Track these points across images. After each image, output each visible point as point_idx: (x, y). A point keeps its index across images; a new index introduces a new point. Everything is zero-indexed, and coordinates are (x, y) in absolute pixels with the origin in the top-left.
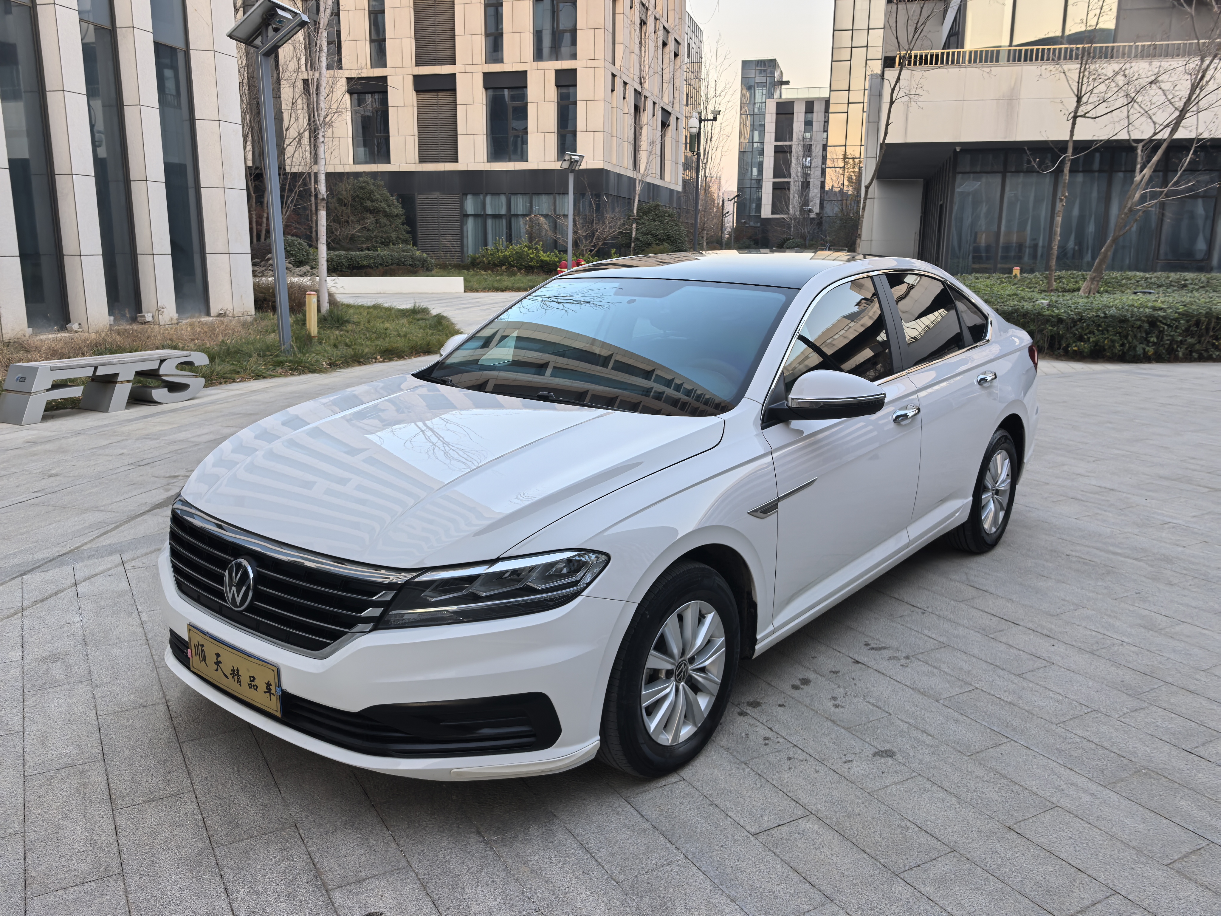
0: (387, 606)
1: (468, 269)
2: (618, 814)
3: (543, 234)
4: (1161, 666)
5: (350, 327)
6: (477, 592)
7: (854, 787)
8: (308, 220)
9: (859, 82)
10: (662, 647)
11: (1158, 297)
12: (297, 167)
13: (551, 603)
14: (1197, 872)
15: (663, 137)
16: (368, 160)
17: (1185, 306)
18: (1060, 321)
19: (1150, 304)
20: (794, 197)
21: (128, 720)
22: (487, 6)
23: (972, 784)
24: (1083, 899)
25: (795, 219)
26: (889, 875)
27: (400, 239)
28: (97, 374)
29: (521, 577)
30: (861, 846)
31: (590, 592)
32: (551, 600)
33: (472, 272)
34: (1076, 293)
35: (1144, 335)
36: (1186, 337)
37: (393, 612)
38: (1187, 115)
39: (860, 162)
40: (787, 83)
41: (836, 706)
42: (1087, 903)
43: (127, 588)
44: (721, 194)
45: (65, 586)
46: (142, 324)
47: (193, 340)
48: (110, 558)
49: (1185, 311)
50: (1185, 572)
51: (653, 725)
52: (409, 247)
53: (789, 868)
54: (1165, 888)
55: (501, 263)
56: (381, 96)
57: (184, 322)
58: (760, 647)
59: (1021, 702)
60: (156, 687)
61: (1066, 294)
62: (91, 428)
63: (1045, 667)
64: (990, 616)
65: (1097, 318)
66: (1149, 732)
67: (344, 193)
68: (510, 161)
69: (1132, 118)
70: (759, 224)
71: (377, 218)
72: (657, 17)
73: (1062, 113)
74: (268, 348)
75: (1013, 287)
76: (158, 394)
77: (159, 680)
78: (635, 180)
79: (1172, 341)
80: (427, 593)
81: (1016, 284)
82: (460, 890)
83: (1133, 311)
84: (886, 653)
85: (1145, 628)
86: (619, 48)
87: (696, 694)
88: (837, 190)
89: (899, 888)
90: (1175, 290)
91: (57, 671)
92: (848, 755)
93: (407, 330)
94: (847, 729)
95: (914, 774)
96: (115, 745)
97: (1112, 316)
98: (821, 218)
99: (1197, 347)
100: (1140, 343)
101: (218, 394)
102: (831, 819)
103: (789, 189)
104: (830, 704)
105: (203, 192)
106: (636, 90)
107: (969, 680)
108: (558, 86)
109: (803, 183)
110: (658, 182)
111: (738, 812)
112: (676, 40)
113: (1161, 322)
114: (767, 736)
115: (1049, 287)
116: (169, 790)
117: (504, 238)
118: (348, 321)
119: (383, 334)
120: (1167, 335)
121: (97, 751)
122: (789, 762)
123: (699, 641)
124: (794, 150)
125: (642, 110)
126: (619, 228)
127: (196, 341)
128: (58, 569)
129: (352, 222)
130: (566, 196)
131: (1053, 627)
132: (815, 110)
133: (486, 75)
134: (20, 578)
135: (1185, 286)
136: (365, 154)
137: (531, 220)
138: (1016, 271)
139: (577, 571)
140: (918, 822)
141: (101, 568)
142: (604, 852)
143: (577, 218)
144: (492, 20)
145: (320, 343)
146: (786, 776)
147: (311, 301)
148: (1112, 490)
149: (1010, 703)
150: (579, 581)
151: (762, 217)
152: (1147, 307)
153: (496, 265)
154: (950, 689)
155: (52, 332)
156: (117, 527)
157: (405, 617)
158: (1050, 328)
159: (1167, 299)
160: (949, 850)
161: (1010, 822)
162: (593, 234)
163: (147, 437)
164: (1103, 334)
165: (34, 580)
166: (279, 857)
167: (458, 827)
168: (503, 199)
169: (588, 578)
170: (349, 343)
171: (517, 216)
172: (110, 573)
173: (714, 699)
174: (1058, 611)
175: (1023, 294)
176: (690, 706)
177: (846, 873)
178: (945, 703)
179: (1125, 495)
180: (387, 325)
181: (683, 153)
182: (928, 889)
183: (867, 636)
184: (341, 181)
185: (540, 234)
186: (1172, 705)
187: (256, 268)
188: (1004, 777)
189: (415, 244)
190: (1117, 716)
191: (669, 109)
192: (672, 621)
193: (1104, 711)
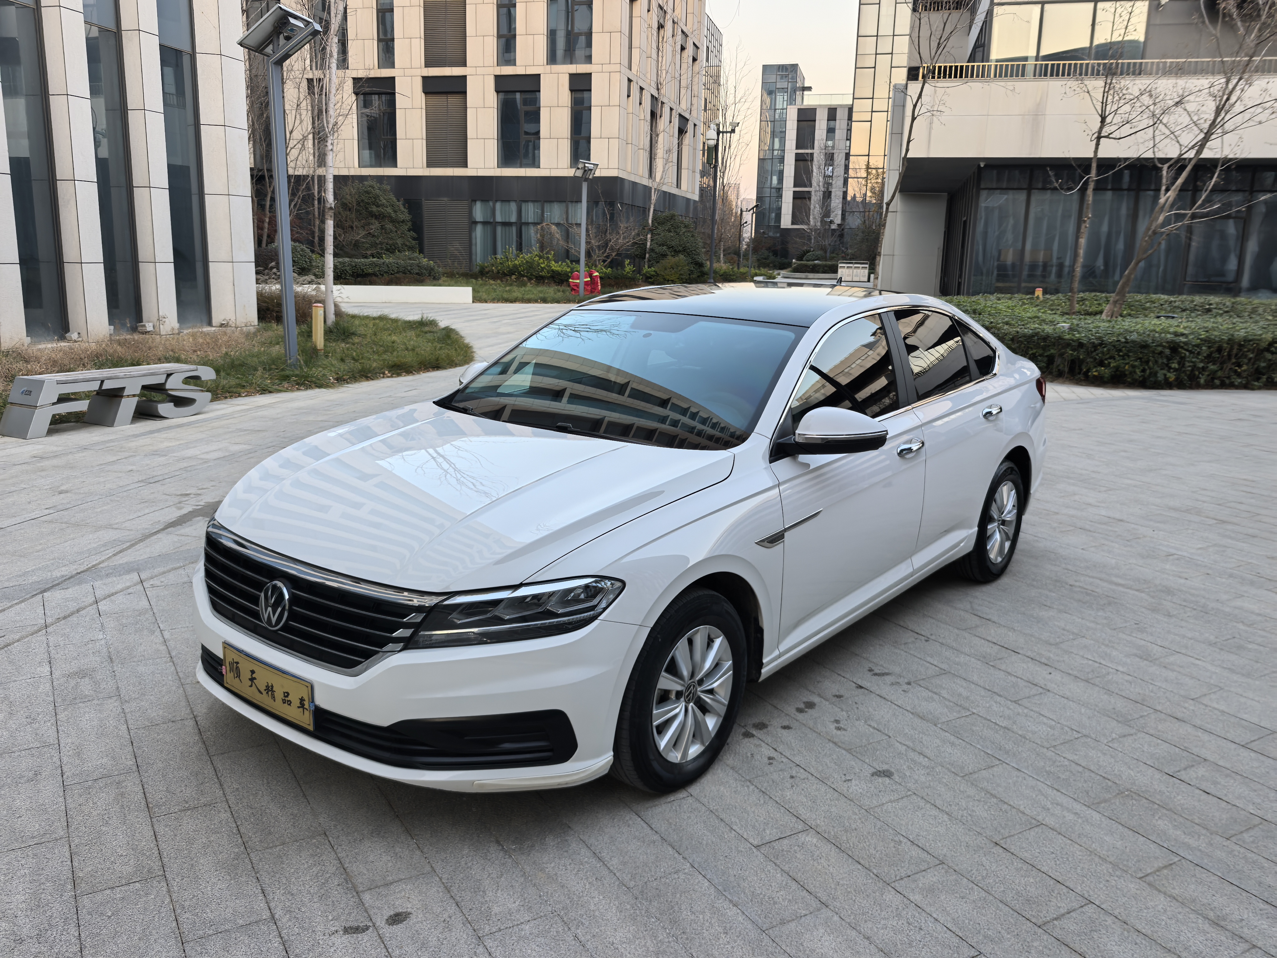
0: (418, 627)
1: (476, 278)
2: (629, 826)
3: (555, 242)
4: (1152, 694)
5: (356, 340)
6: (502, 616)
7: (852, 804)
8: (310, 225)
9: (882, 91)
10: (673, 669)
11: (1181, 322)
12: (301, 170)
13: (570, 627)
14: (1167, 885)
15: (680, 145)
16: (374, 163)
17: (1207, 331)
18: (1081, 345)
19: (1172, 330)
20: (815, 207)
21: (158, 734)
22: (499, 6)
23: (964, 803)
24: (1059, 907)
25: (816, 230)
26: (880, 884)
27: (406, 246)
28: (104, 387)
29: (541, 601)
30: (856, 858)
31: (605, 617)
32: (570, 623)
33: (481, 282)
34: (1098, 317)
35: (1165, 361)
36: (1208, 363)
37: (422, 633)
38: (1213, 137)
39: (883, 173)
40: (809, 89)
41: (838, 729)
42: (1062, 911)
43: (148, 607)
44: (739, 203)
45: (86, 604)
46: (143, 334)
47: (195, 351)
48: (127, 577)
49: (1207, 337)
50: (1184, 604)
51: (663, 743)
52: (416, 255)
53: (788, 877)
54: (1135, 898)
55: (511, 272)
56: (388, 97)
57: (185, 332)
58: (766, 671)
59: (1015, 727)
60: (183, 703)
61: (1088, 317)
62: (98, 443)
63: (1041, 693)
64: (991, 645)
65: (1118, 343)
66: (1135, 757)
67: (348, 197)
68: (521, 167)
69: (1157, 139)
70: (778, 235)
71: (383, 223)
72: (676, 20)
73: (1086, 133)
74: (274, 361)
75: (1035, 309)
76: (164, 408)
77: (186, 696)
78: (651, 188)
79: (1194, 367)
80: (454, 615)
81: (1037, 305)
82: (481, 893)
83: (1154, 337)
84: (888, 679)
85: (1141, 658)
86: (636, 53)
87: (704, 714)
88: (859, 199)
89: (890, 896)
90: (1200, 315)
91: (86, 686)
92: (847, 775)
93: (416, 344)
94: (849, 751)
95: (909, 793)
96: (148, 758)
97: (1133, 342)
98: (843, 230)
99: (1219, 374)
100: (1161, 369)
101: (224, 409)
102: (829, 833)
103: (810, 199)
104: (832, 726)
105: (207, 198)
106: (652, 96)
107: (967, 705)
108: (572, 90)
109: (824, 193)
110: (674, 191)
111: (742, 826)
112: (694, 44)
113: (1182, 347)
114: (771, 756)
115: (1070, 310)
116: (203, 800)
117: (514, 247)
118: (354, 334)
119: (390, 348)
120: (1189, 362)
121: (131, 763)
122: (792, 780)
123: (708, 664)
124: (815, 159)
125: (658, 117)
126: (634, 239)
127: (199, 352)
128: (77, 587)
129: (357, 227)
130: (579, 204)
131: (1052, 655)
132: (838, 118)
133: (498, 78)
134: (41, 595)
135: (1209, 310)
136: (371, 157)
137: (542, 228)
138: (1039, 292)
139: (594, 596)
140: (911, 837)
141: (120, 587)
142: (615, 861)
143: (590, 227)
144: (504, 19)
145: (327, 357)
146: (788, 794)
147: (318, 312)
148: (1121, 520)
149: (1005, 728)
150: (596, 606)
151: (782, 227)
152: (1169, 333)
153: (505, 275)
154: (948, 714)
155: (52, 341)
156: (132, 546)
157: (433, 638)
158: (1071, 352)
159: (1189, 324)
160: (938, 862)
161: (997, 838)
162: (607, 245)
163: (155, 453)
164: (1124, 359)
165: (55, 597)
166: (311, 862)
167: (478, 836)
168: (513, 206)
169: (603, 605)
170: (357, 358)
171: (527, 224)
172: (130, 591)
173: (721, 719)
174: (1058, 640)
175: (1044, 316)
176: (699, 728)
177: (841, 882)
178: (943, 727)
179: (1133, 526)
180: (394, 338)
181: (700, 160)
182: (917, 897)
183: (872, 662)
184: (346, 185)
185: (552, 243)
186: (1159, 731)
187: (259, 277)
188: (995, 796)
189: (421, 251)
190: (1105, 741)
191: (687, 115)
192: (682, 645)
193: (1094, 736)
